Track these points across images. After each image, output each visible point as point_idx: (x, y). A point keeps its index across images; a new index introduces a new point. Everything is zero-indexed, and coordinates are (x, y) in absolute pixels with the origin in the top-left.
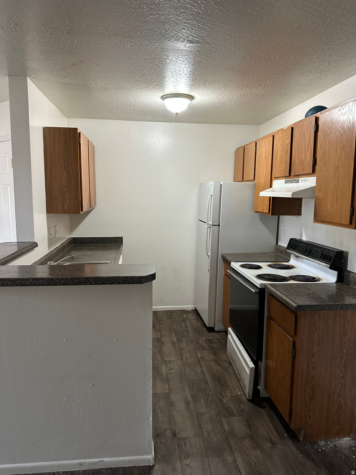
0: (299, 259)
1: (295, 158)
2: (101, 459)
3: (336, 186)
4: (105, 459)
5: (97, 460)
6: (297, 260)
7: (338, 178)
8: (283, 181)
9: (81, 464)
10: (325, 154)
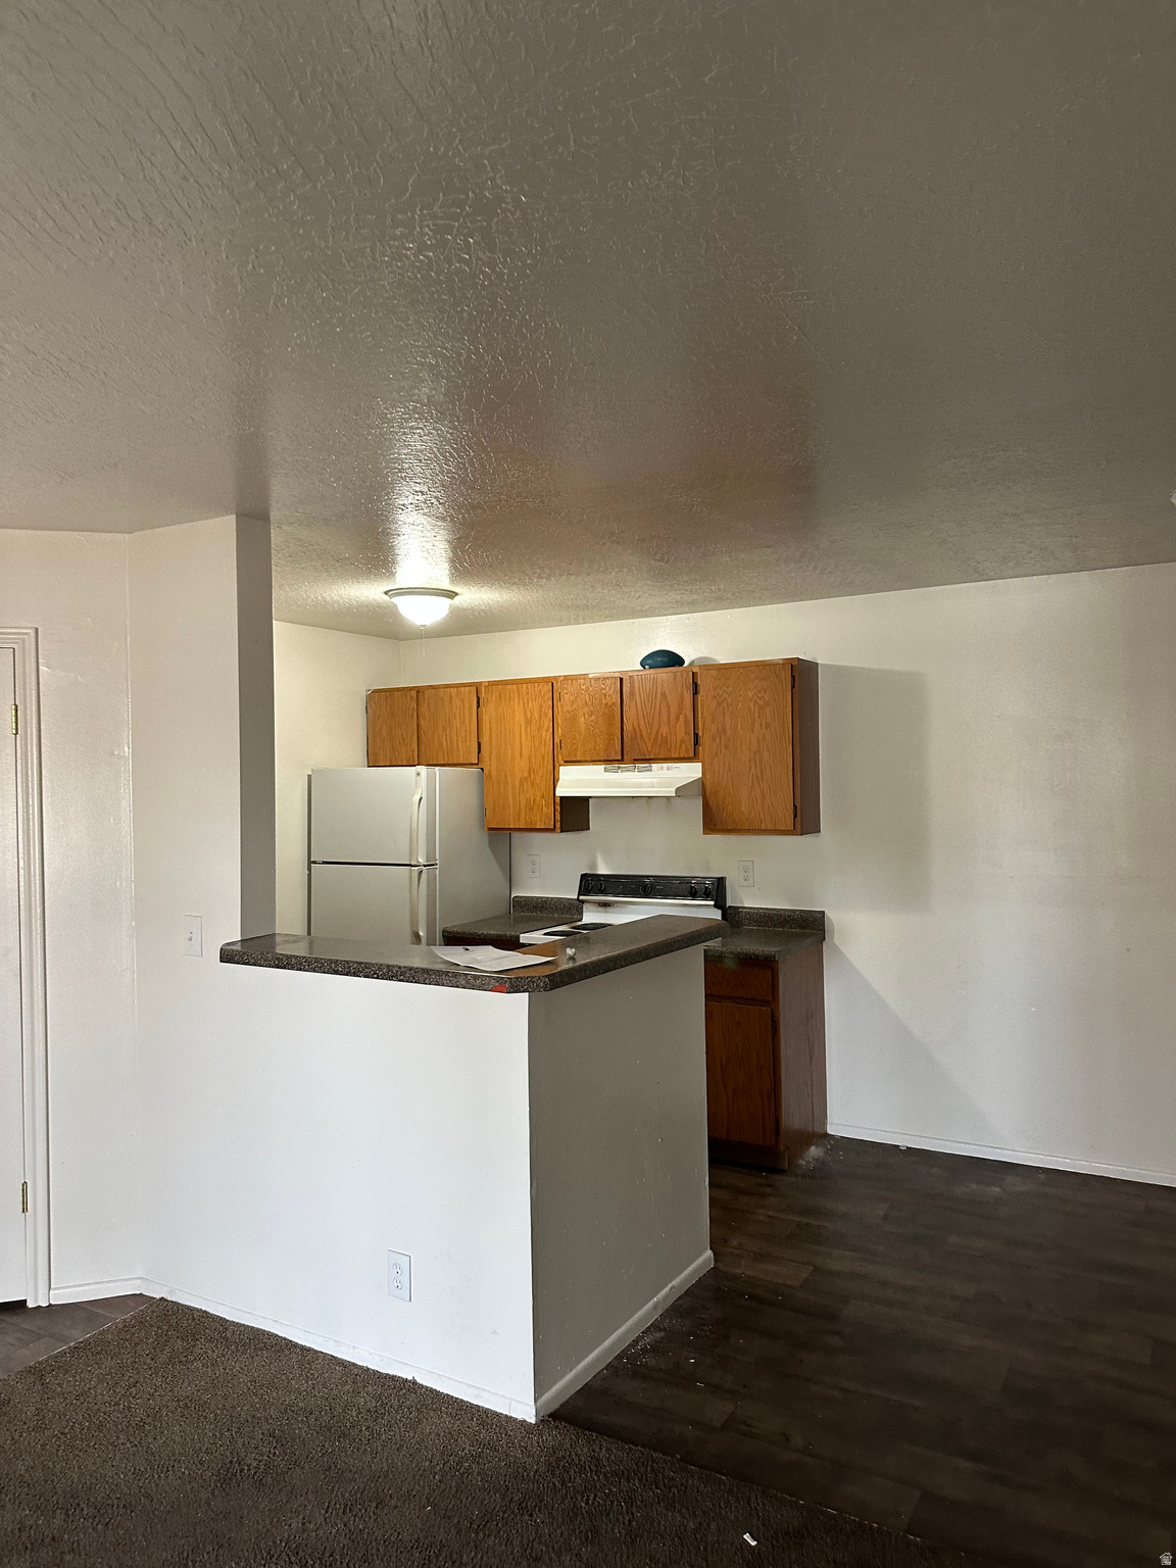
0: (609, 909)
1: (641, 730)
2: (670, 1285)
3: (758, 778)
4: (674, 1283)
5: (667, 1289)
6: (606, 912)
7: (760, 765)
8: (602, 767)
9: (655, 1307)
10: (724, 731)
